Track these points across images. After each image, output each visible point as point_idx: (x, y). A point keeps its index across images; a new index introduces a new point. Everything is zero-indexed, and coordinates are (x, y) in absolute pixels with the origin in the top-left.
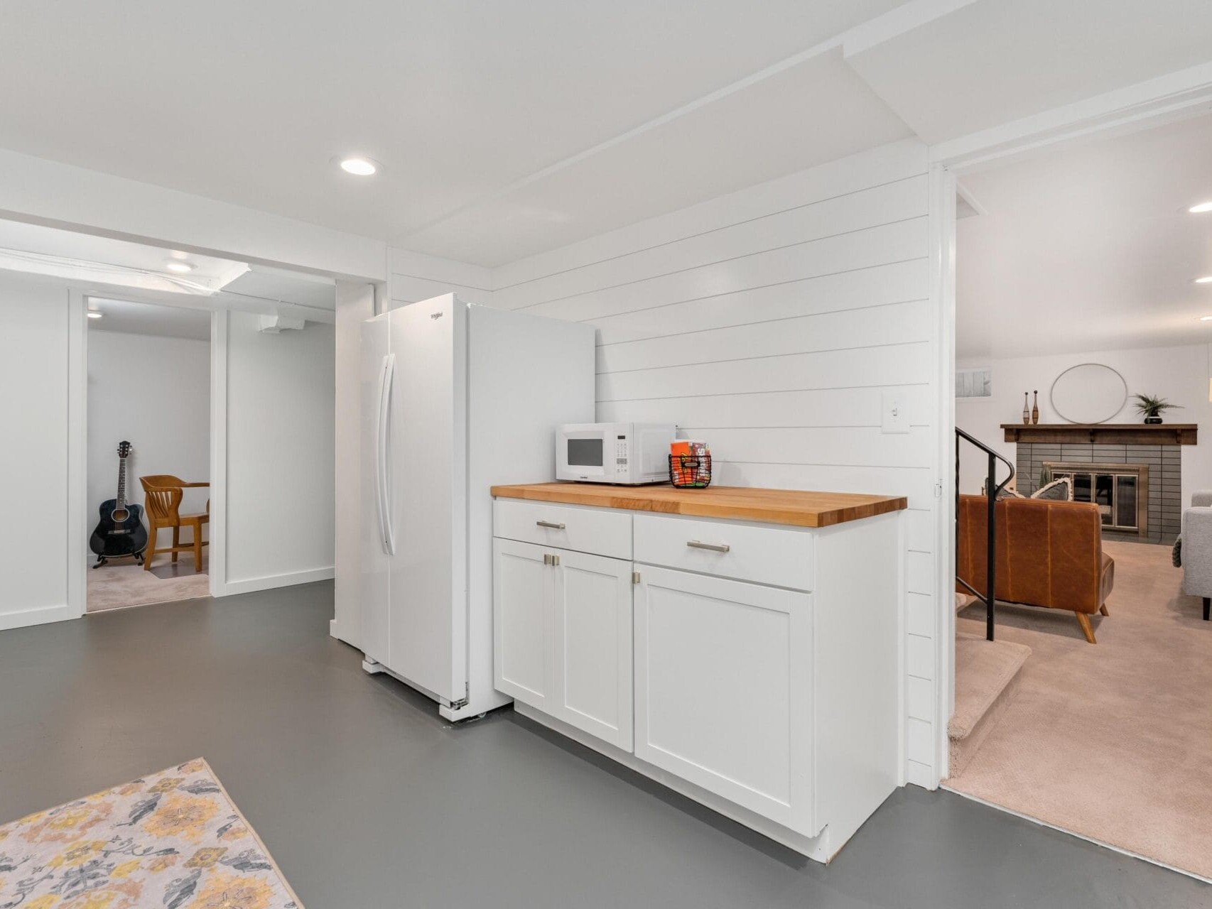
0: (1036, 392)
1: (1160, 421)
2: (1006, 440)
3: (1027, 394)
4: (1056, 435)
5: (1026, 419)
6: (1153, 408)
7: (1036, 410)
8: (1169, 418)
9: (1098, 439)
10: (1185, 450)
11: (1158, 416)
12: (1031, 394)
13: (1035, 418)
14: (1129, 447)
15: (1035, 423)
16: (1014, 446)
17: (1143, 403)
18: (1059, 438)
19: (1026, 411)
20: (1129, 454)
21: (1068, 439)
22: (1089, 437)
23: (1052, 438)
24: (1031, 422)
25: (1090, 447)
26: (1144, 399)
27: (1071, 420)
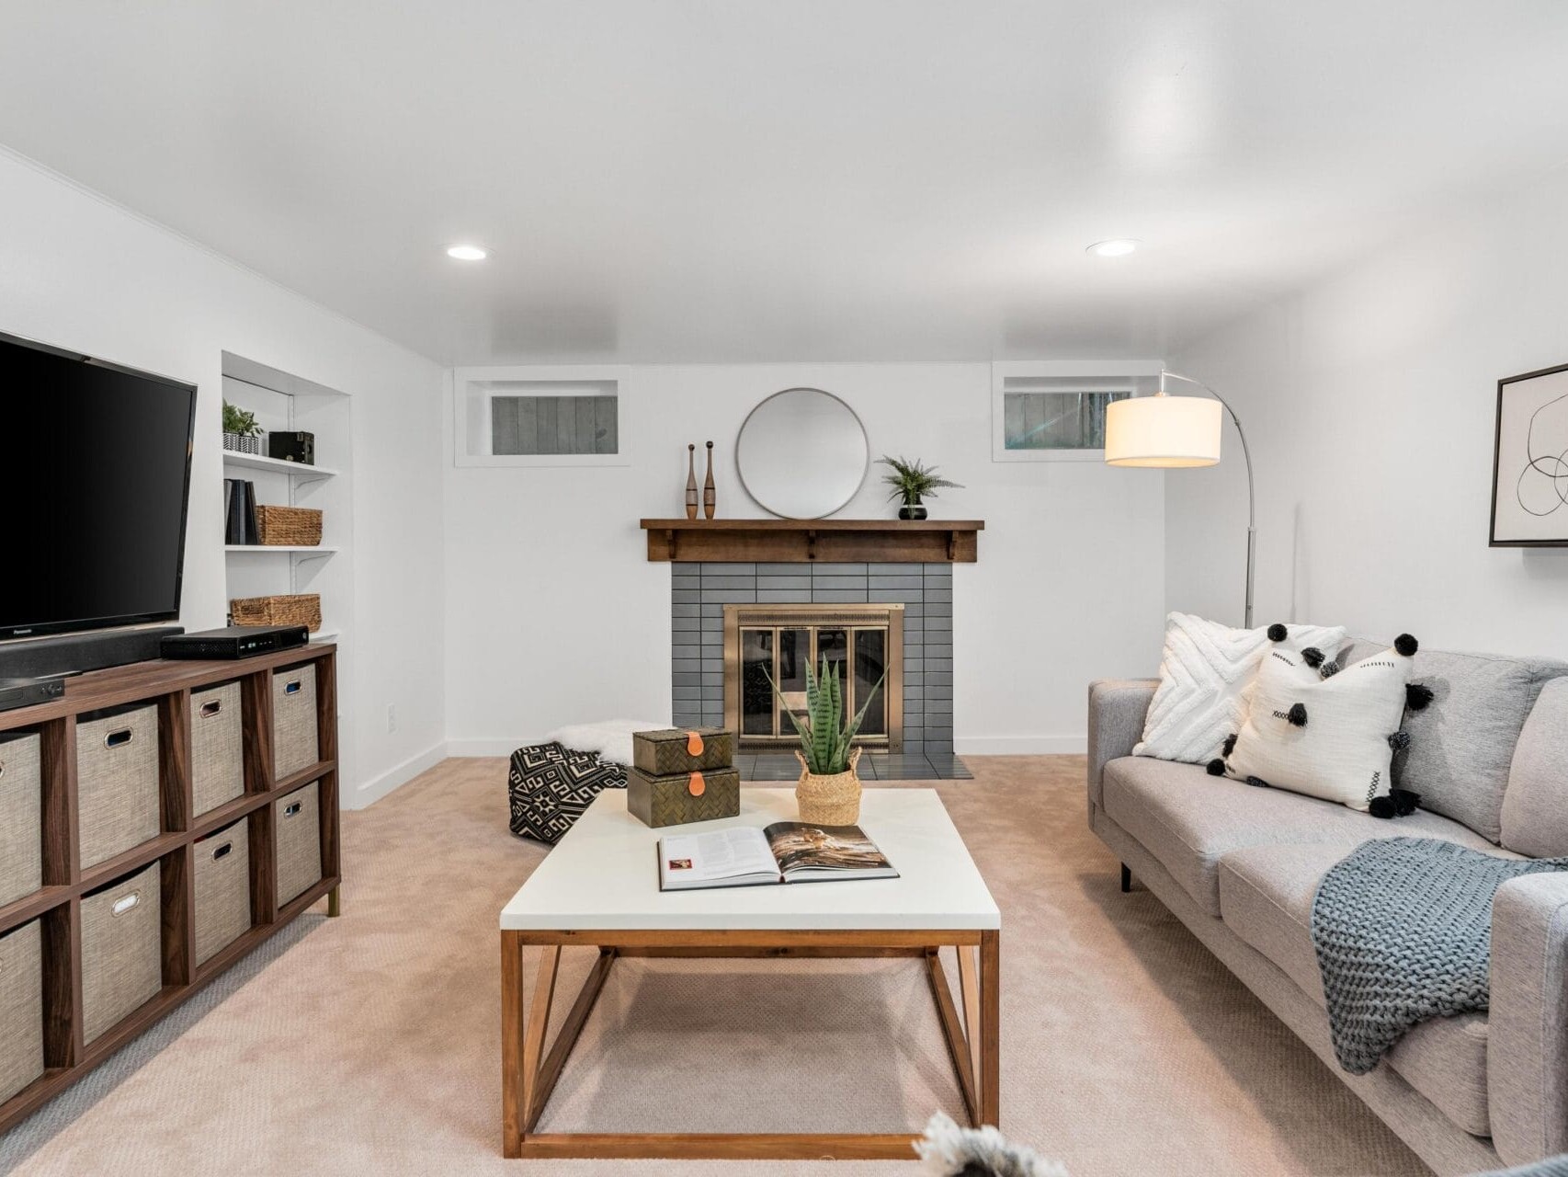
0: (710, 445)
1: (922, 515)
2: (652, 558)
3: (692, 448)
4: (746, 545)
5: (690, 506)
6: (913, 484)
7: (710, 487)
8: (940, 509)
9: (820, 551)
10: (959, 569)
11: (921, 504)
12: (701, 451)
13: (710, 506)
14: (873, 569)
15: (709, 516)
16: (665, 568)
17: (899, 474)
18: (754, 552)
19: (691, 489)
20: (874, 583)
21: (767, 552)
22: (805, 549)
23: (738, 551)
24: (701, 515)
25: (806, 569)
26: (903, 470)
27: (774, 510)
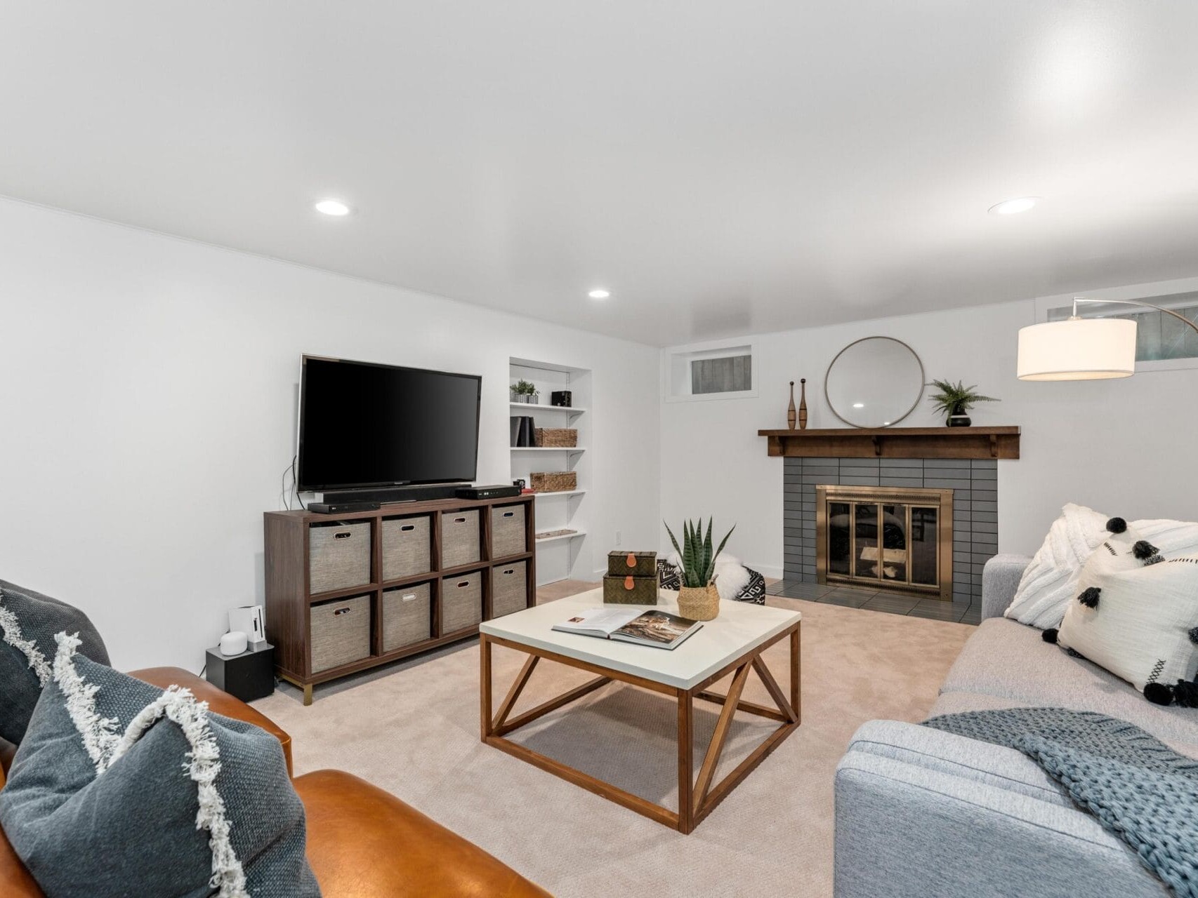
0: (803, 381)
1: (967, 423)
2: (771, 454)
3: (792, 384)
4: (831, 446)
5: (791, 421)
6: (956, 401)
7: (803, 408)
8: (981, 417)
9: (886, 450)
10: (1003, 465)
11: (965, 414)
12: (798, 386)
13: (804, 420)
14: (928, 463)
15: (803, 427)
16: (780, 461)
17: (943, 393)
18: (836, 450)
19: (792, 410)
20: (928, 473)
21: (847, 451)
22: (873, 449)
23: (826, 450)
24: (798, 427)
25: (875, 462)
26: (946, 388)
27: (851, 422)
